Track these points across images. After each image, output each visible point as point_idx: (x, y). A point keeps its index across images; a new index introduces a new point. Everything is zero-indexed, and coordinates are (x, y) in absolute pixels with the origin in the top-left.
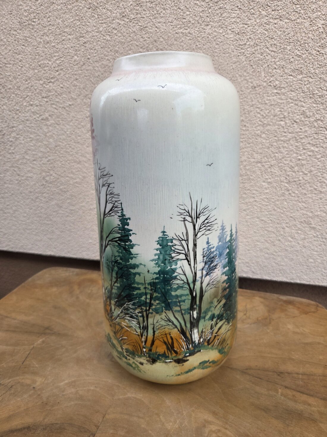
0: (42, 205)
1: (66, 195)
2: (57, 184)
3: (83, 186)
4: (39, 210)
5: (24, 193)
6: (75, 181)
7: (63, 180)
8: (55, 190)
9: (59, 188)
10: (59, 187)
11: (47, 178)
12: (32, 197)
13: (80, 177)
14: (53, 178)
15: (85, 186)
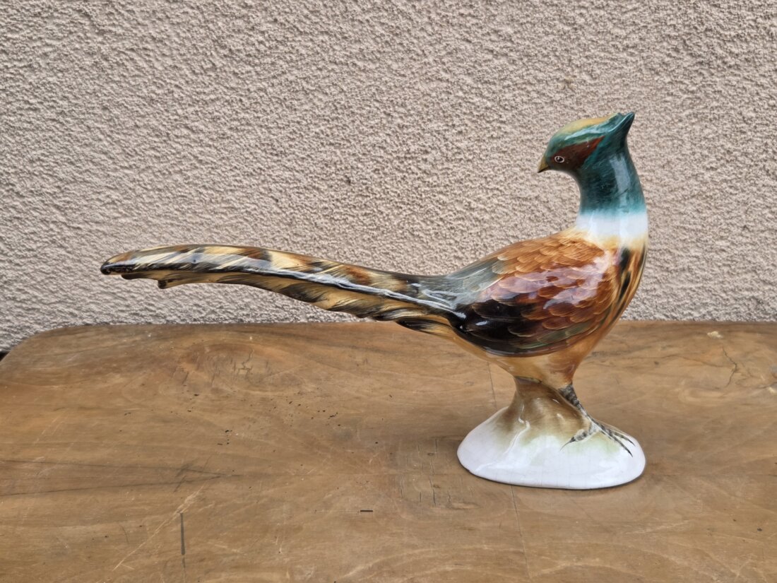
0: (196, 151)
1: (307, 107)
2: (273, 64)
3: (389, 67)
4: (180, 171)
5: (119, 105)
6: (355, 48)
7: (302, 45)
8: (264, 90)
9: (283, 78)
10: (284, 73)
11: (235, 43)
12: (154, 122)
13: (380, 30)
14: (261, 38)
15: (395, 66)
